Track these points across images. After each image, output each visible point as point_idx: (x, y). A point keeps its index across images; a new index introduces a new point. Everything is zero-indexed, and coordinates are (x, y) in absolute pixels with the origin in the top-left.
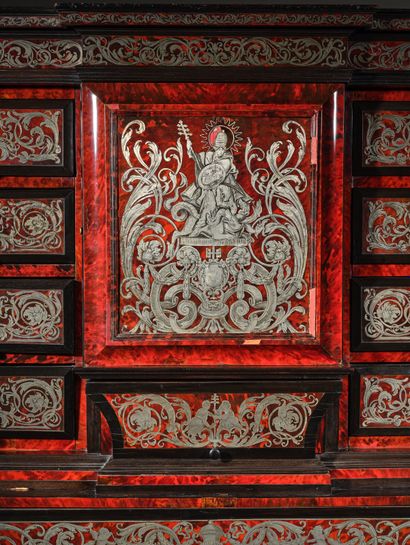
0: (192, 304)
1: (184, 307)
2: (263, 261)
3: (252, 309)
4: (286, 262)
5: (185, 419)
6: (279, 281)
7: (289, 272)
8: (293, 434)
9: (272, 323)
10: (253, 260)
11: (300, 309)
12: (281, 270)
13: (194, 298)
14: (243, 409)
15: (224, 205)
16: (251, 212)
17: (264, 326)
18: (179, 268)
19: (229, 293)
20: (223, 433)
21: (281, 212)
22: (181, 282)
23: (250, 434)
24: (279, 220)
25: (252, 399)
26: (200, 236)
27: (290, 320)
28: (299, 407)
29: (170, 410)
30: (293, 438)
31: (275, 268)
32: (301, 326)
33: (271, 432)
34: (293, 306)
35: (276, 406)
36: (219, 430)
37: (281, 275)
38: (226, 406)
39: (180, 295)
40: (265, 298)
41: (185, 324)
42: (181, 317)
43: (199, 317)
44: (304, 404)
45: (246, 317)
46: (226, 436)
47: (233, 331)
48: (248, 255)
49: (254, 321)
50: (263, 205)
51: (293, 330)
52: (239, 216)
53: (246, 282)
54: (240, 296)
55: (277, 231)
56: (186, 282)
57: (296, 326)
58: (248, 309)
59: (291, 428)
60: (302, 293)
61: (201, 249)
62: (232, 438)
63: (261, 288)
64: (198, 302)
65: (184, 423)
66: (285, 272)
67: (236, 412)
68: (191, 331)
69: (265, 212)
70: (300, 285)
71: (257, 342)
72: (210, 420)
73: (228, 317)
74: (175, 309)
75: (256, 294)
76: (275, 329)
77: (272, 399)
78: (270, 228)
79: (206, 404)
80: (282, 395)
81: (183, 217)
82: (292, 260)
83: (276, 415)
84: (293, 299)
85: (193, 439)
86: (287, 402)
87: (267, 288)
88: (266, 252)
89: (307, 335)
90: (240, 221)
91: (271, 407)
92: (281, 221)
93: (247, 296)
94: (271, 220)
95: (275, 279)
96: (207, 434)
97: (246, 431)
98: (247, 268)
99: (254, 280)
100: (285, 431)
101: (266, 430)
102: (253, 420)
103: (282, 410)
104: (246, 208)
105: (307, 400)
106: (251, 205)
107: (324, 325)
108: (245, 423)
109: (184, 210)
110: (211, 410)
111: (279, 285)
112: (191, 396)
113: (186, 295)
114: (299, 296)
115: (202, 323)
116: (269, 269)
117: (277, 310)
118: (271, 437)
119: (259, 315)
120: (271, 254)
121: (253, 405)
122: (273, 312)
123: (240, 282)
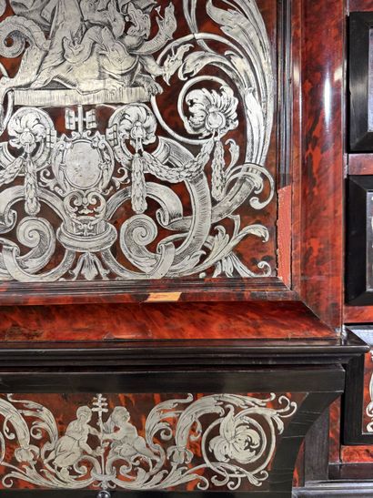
0: (44, 225)
1: (30, 231)
2: (183, 132)
3: (163, 233)
4: (230, 134)
5: (46, 438)
6: (216, 173)
7: (235, 155)
8: (250, 467)
9: (203, 258)
10: (160, 131)
11: (258, 230)
12: (220, 151)
13: (46, 212)
14: (153, 421)
15: (97, 17)
16: (154, 30)
17: (188, 266)
18: (15, 152)
19: (117, 200)
20: (118, 464)
21: (216, 28)
22: (19, 181)
23: (167, 466)
24: (212, 44)
25: (170, 404)
26: (53, 85)
27: (239, 252)
28: (260, 419)
29: (19, 424)
30: (250, 475)
31: (207, 146)
32: (262, 264)
33: (208, 464)
34: (244, 224)
35: (216, 416)
36: (111, 459)
37: (219, 161)
38: (121, 415)
39: (19, 206)
40: (188, 210)
41: (35, 264)
42: (24, 250)
43: (59, 250)
44: (270, 414)
45: (152, 247)
46: (124, 470)
47: (128, 276)
48: (151, 122)
49: (168, 254)
50: (179, 15)
51: (245, 272)
52: (131, 40)
53: (150, 178)
54: (139, 206)
55: (209, 69)
56: (30, 180)
57: (251, 264)
58: (154, 232)
59: (245, 457)
60: (262, 198)
61: (56, 114)
62: (134, 473)
63: (180, 190)
64: (56, 221)
65: (47, 447)
66: (227, 156)
67: (140, 428)
68: (46, 278)
69: (182, 30)
70: (258, 181)
71: (173, 296)
72: (93, 441)
73: (116, 249)
74: (12, 235)
75: (170, 202)
76: (210, 271)
77: (209, 404)
78: (195, 63)
79: (84, 413)
80: (227, 397)
81: (17, 47)
82: (242, 128)
83: (215, 432)
84: (245, 210)
85: (65, 475)
86: (237, 410)
87: (192, 189)
88: (188, 114)
89: (274, 282)
90: (131, 51)
91: (207, 419)
92: (217, 47)
93: (153, 206)
94: (195, 47)
95: (208, 171)
96: (90, 465)
97: (160, 461)
98: (151, 148)
99: (165, 174)
100: (233, 462)
101: (198, 460)
102: (173, 442)
103: (227, 424)
104: (143, 22)
105: (275, 405)
106: (153, 16)
107: (308, 262)
108: (158, 447)
109: (17, 33)
110: (93, 423)
111: (216, 182)
112: (54, 397)
113: (31, 207)
114: (256, 204)
115: (67, 260)
116: (196, 150)
117: (213, 232)
118: (208, 473)
119: (177, 243)
120: (197, 120)
121: (171, 415)
122: (206, 237)
123: (138, 178)
